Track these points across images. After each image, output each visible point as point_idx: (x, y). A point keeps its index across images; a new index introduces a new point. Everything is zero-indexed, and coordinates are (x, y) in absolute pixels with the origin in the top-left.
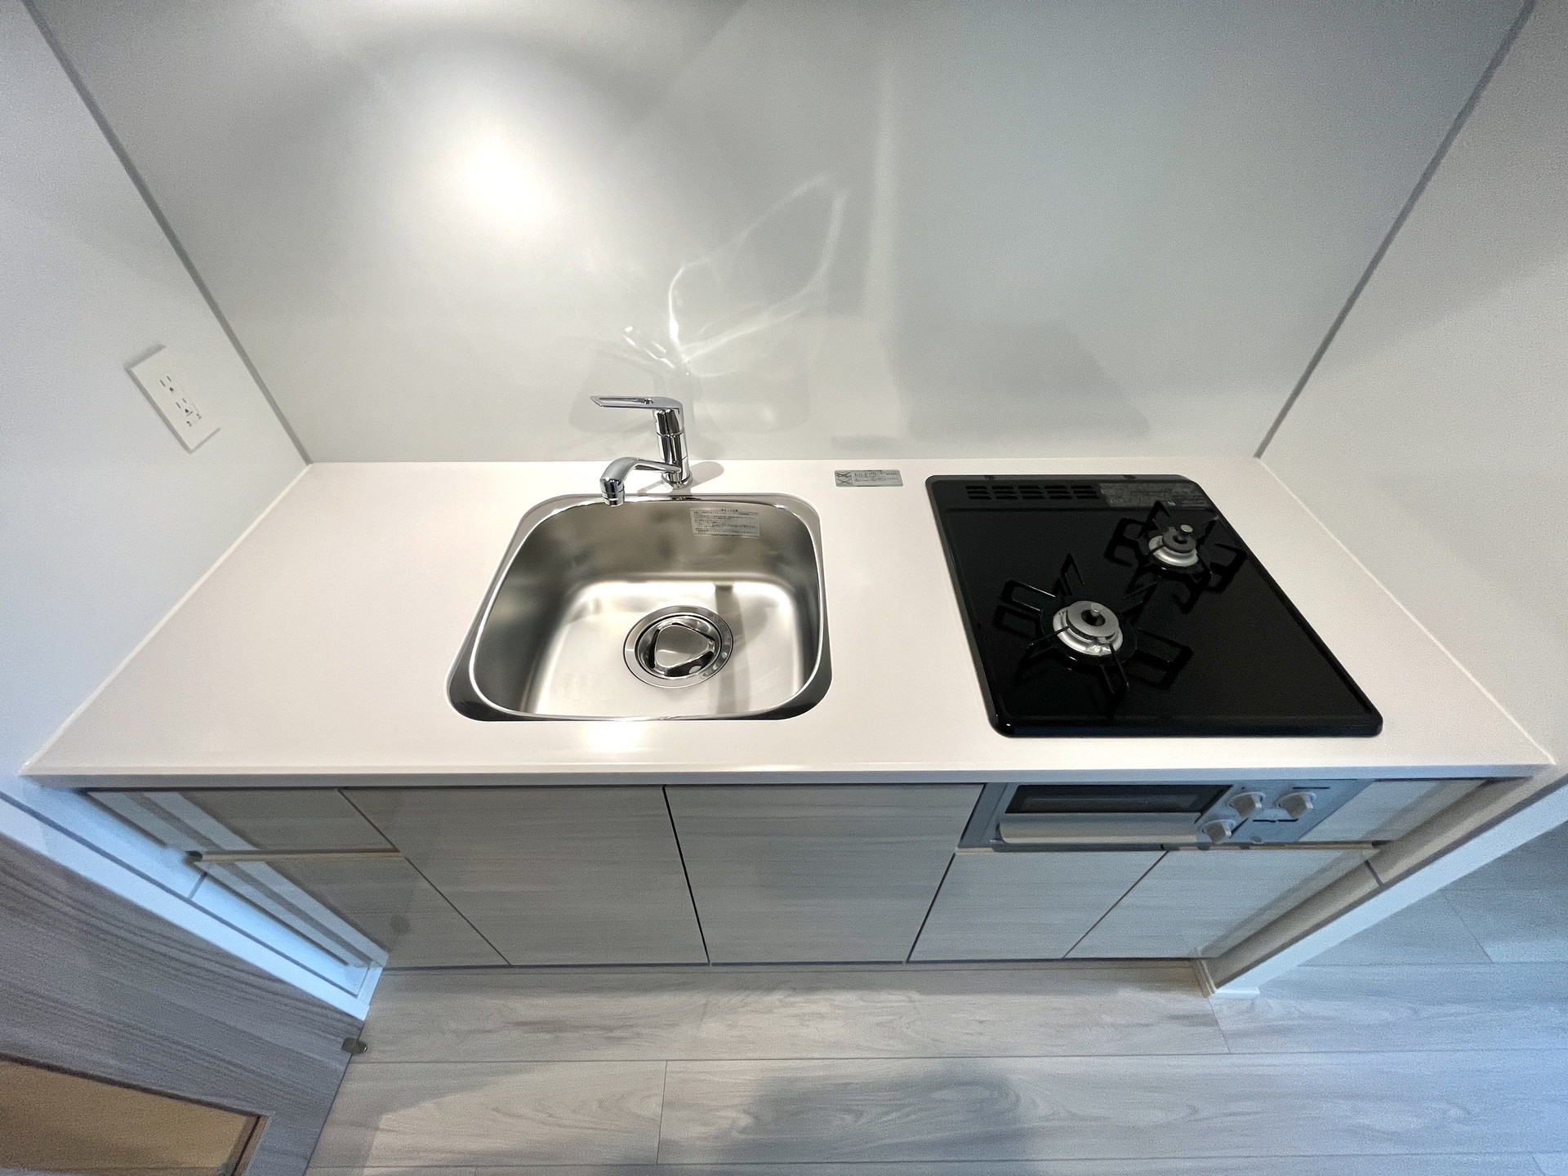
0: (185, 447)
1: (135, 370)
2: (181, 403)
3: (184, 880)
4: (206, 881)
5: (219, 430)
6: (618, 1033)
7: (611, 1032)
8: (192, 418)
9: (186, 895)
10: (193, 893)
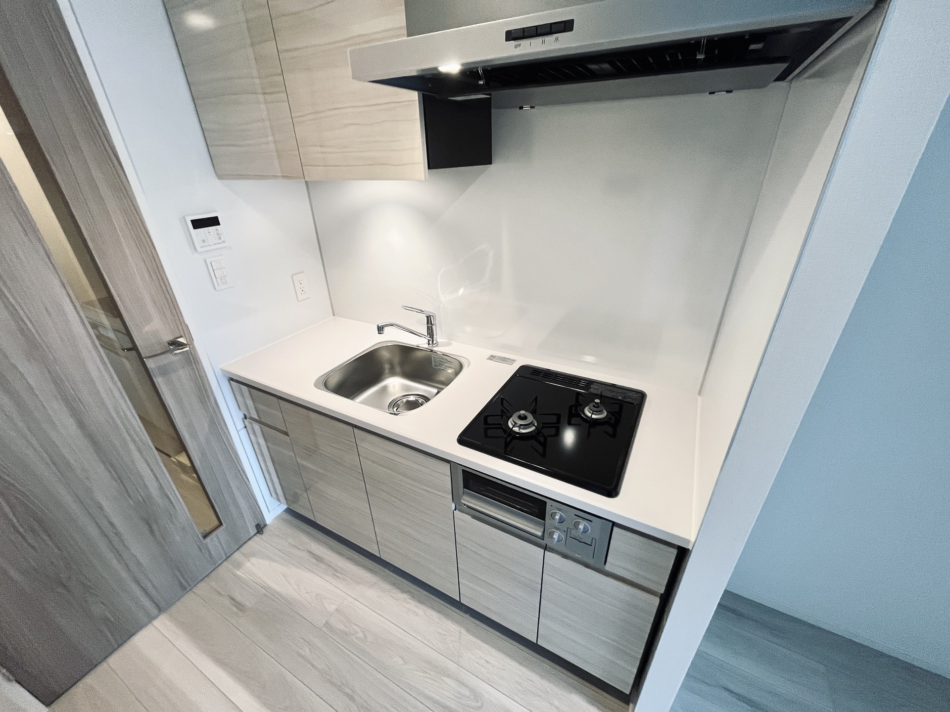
0: (298, 300)
1: (294, 277)
2: (302, 288)
3: (240, 425)
4: (245, 429)
5: (309, 298)
6: (338, 575)
7: (335, 572)
8: (303, 292)
9: (238, 429)
10: (239, 430)
